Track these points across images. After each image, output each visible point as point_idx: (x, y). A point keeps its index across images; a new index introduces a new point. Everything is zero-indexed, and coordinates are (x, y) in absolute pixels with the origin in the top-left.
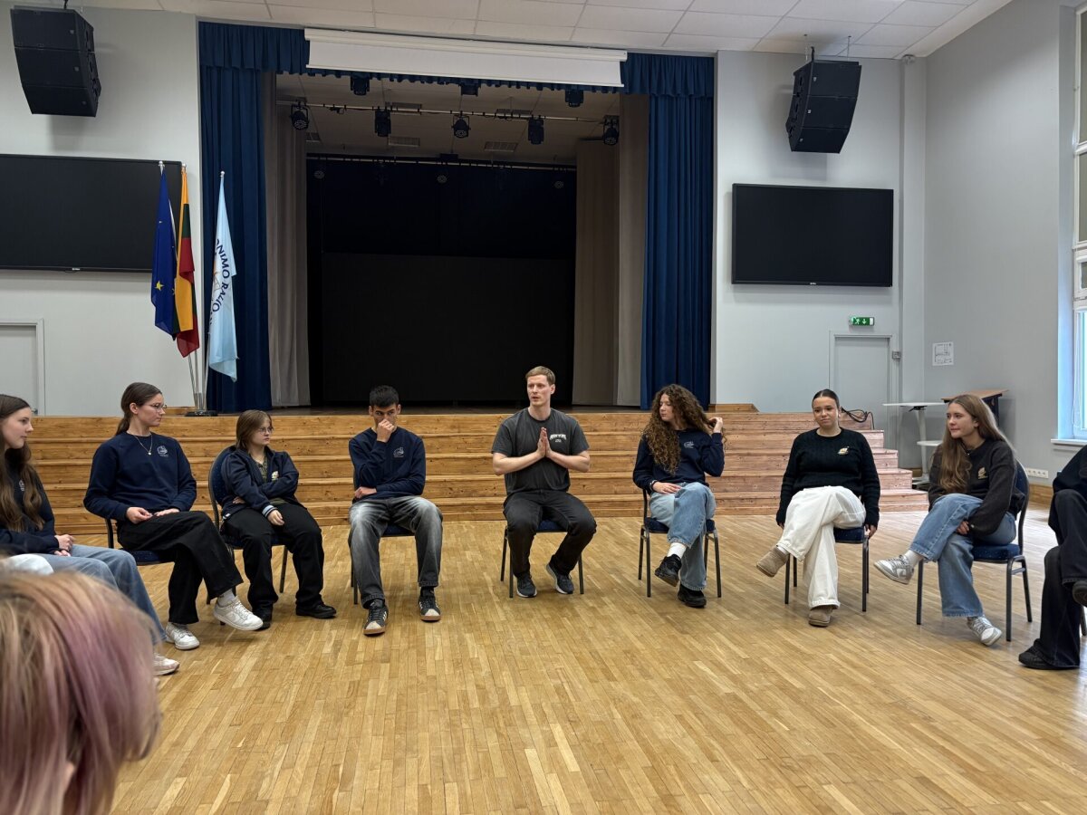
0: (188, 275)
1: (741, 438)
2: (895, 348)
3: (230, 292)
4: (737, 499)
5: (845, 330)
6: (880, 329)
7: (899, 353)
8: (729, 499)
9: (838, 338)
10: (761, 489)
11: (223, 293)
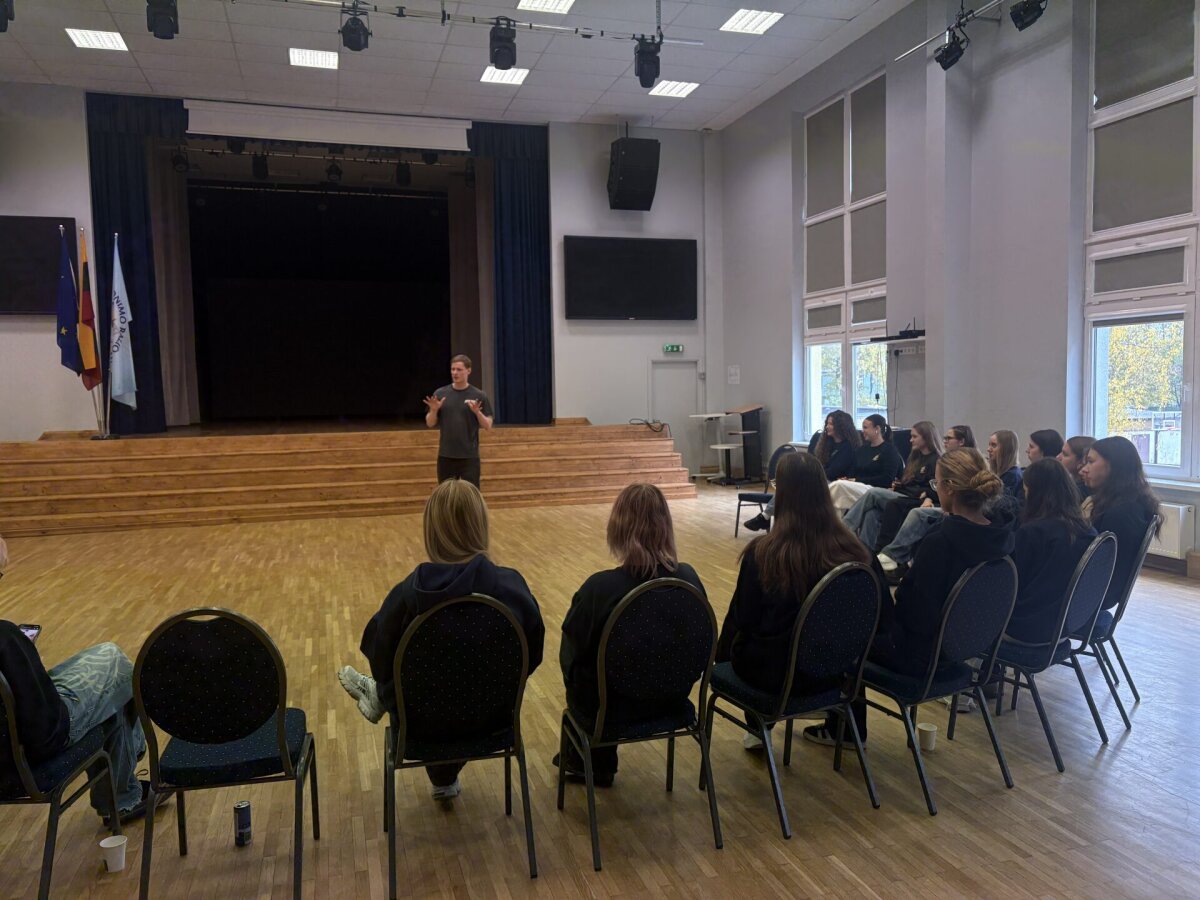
0: (89, 322)
1: (561, 447)
2: (701, 371)
3: (127, 335)
4: (550, 494)
5: (661, 356)
6: (689, 355)
7: (704, 374)
8: (545, 494)
9: (654, 363)
10: (572, 486)
11: (121, 336)
